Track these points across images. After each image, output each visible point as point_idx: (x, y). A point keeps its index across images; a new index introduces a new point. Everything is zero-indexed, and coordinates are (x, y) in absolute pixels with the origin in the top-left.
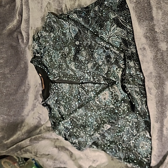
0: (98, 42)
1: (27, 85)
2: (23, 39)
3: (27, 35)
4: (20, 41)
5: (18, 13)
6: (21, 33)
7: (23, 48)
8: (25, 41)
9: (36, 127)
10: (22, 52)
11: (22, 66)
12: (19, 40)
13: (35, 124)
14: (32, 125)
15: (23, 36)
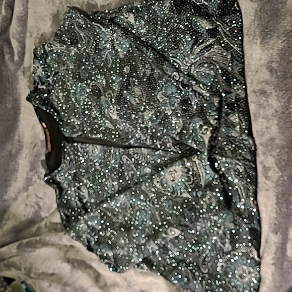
0: (168, 73)
1: (16, 142)
2: (13, 55)
3: (21, 47)
4: (7, 57)
5: (5, 3)
6: (9, 43)
7: (12, 72)
8: (16, 58)
9: (31, 222)
10: (10, 79)
11: (9, 106)
12: (4, 56)
13: (29, 217)
14: (23, 219)
15: (12, 48)
